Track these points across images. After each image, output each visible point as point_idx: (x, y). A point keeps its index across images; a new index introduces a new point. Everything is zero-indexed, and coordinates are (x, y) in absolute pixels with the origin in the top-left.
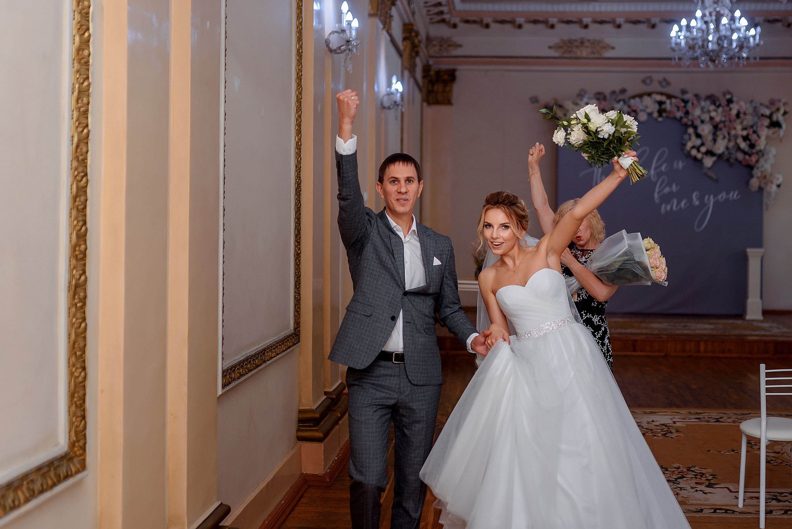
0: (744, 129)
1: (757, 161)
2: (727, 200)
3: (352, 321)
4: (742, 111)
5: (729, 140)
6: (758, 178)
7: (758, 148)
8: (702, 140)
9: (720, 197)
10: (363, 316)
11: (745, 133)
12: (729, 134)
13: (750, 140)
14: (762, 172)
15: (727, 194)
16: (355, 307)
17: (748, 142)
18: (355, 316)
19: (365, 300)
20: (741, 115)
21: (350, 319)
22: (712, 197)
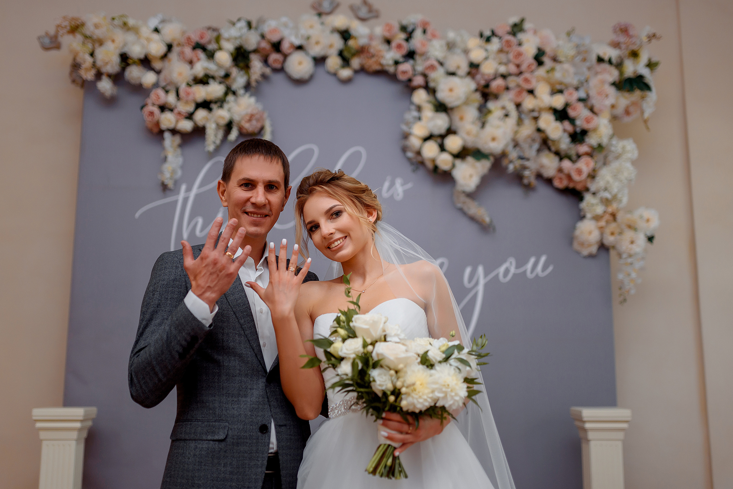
0: (557, 91)
1: (592, 176)
2: (521, 277)
3: (194, 455)
4: (548, 50)
5: (520, 122)
6: (597, 218)
7: (592, 140)
8: (451, 120)
9: (502, 270)
10: (211, 442)
11: (558, 102)
12: (518, 106)
13: (572, 121)
14: (606, 202)
15: (521, 263)
16: (193, 431)
17: (567, 125)
18: (198, 446)
19: (207, 414)
20: (546, 60)
21: (189, 454)
22: (480, 270)
